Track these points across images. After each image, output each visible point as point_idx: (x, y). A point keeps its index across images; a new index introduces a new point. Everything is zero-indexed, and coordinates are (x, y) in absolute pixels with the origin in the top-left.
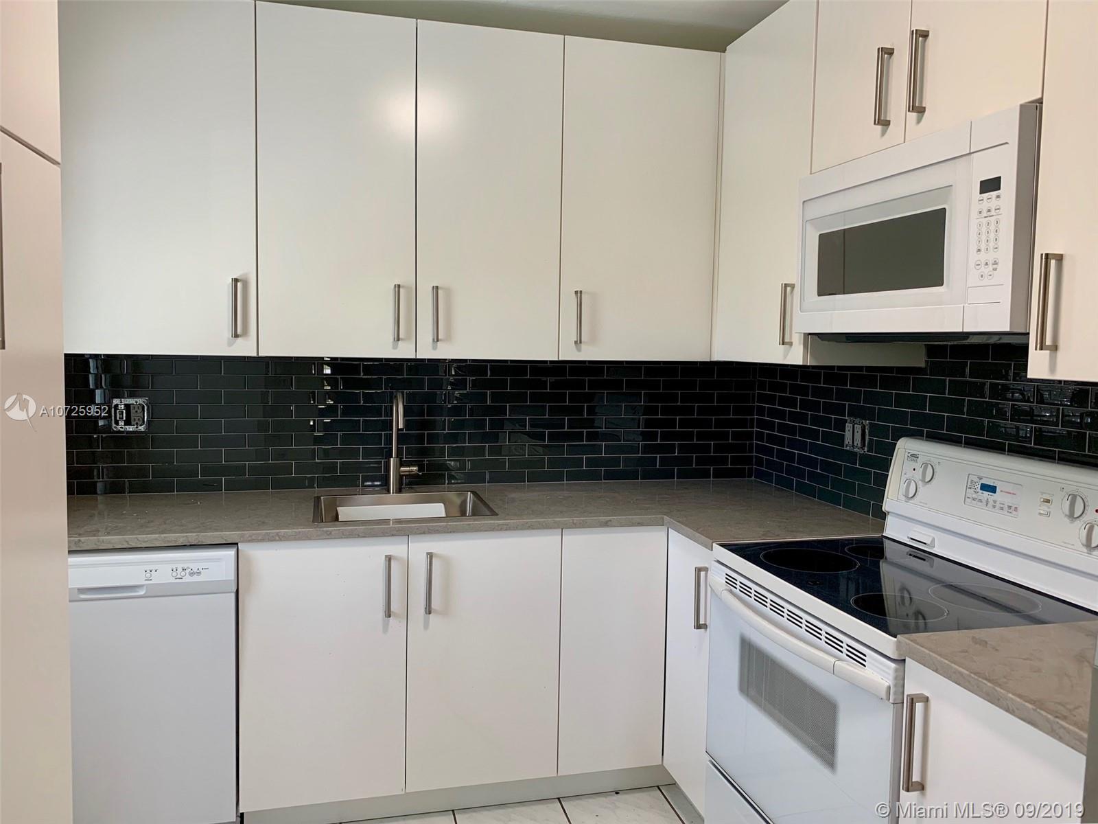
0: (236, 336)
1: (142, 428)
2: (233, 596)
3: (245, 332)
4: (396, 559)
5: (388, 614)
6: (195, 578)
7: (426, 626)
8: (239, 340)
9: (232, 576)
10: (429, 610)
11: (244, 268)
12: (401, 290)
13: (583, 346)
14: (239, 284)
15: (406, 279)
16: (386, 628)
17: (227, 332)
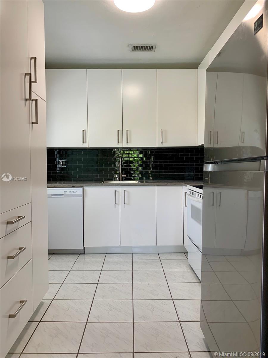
0: (84, 143)
1: (65, 166)
2: (82, 198)
3: (86, 142)
4: (117, 191)
5: (116, 204)
6: (74, 193)
7: (124, 207)
8: (84, 144)
9: (82, 193)
10: (125, 203)
11: (85, 128)
12: (119, 131)
13: (163, 143)
14: (84, 131)
15: (121, 129)
16: (115, 207)
17: (82, 142)
